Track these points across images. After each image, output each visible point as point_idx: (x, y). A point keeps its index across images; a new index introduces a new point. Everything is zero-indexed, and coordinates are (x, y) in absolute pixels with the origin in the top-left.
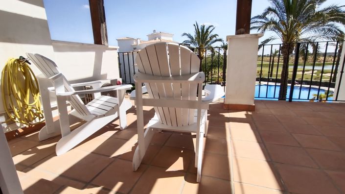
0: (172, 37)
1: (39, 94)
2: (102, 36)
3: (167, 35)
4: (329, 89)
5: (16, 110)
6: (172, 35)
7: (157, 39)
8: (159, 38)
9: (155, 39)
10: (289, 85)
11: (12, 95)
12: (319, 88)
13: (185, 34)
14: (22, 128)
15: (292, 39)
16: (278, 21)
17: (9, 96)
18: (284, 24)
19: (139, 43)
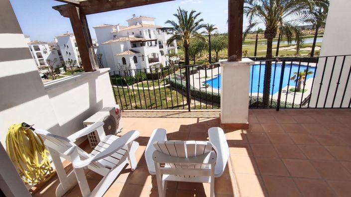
0: (153, 20)
1: (45, 150)
2: (91, 61)
3: (147, 18)
4: (308, 64)
5: (26, 172)
6: (153, 19)
7: (138, 24)
8: (140, 23)
9: (136, 25)
10: (273, 62)
11: (20, 161)
12: (300, 64)
13: (169, 22)
14: (35, 186)
15: (275, 23)
16: (261, 5)
17: (18, 163)
18: (267, 8)
19: (119, 30)
